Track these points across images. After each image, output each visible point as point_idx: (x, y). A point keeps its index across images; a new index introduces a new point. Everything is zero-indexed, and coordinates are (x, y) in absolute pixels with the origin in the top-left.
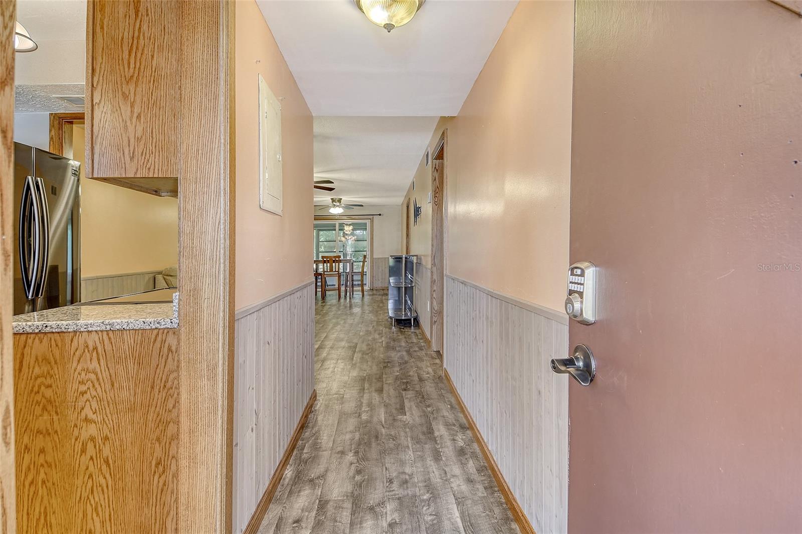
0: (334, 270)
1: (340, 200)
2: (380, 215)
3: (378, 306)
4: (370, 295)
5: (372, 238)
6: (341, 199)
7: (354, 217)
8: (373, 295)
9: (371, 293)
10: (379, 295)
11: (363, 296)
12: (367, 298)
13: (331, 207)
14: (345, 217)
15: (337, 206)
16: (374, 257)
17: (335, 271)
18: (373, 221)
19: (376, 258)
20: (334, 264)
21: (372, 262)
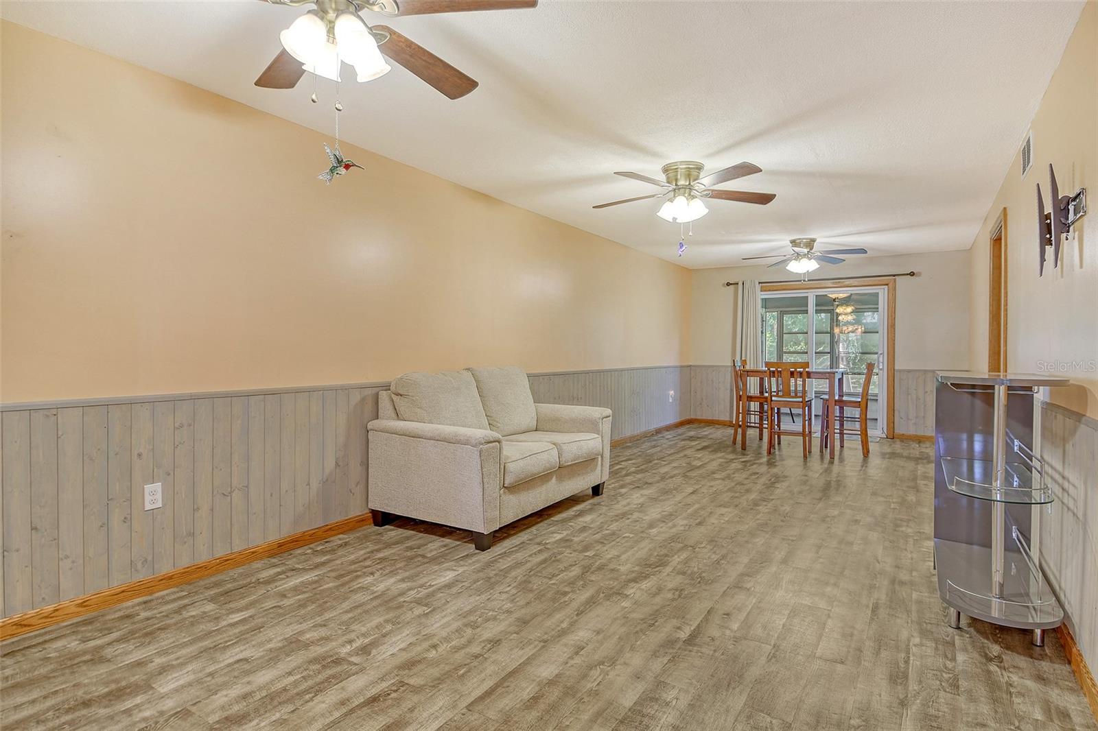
0: (793, 394)
1: (810, 244)
2: (912, 274)
3: (903, 502)
4: (883, 455)
5: (892, 327)
6: (813, 241)
7: (847, 282)
8: (893, 455)
9: (887, 449)
10: (908, 458)
11: (866, 453)
12: (875, 460)
13: (790, 260)
14: (829, 283)
15: (805, 256)
16: (896, 368)
17: (796, 396)
18: (895, 289)
19: (900, 371)
20: (792, 380)
21: (891, 378)
